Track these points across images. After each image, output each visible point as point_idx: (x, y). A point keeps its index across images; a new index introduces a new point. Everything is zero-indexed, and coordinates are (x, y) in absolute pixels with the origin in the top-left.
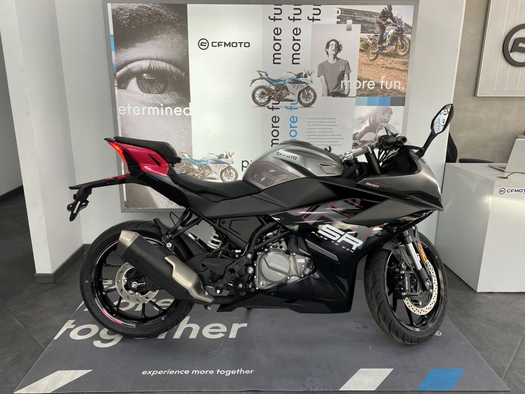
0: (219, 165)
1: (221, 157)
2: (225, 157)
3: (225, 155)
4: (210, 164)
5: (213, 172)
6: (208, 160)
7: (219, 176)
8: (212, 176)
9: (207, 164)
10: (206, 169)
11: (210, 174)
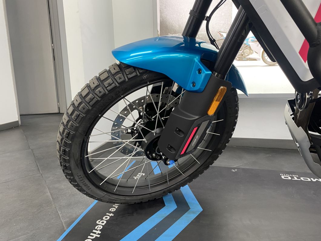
4: (251, 42)
5: (253, 52)
6: (249, 38)
7: (260, 57)
8: (251, 56)
9: (247, 43)
10: (246, 49)
11: (249, 54)
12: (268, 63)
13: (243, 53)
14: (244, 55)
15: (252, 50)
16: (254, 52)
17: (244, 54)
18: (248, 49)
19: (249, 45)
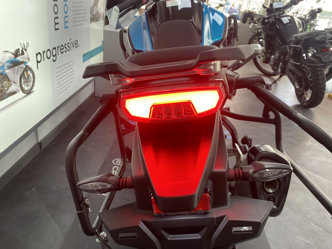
0: (16, 68)
1: (16, 54)
2: (21, 52)
3: (21, 49)
4: (7, 69)
5: (11, 83)
6: (4, 64)
7: (18, 87)
8: (11, 89)
9: (4, 71)
10: (4, 81)
11: (9, 87)
12: (26, 92)
13: (2, 88)
14: (3, 91)
15: (10, 81)
16: (13, 83)
17: (4, 89)
18: (6, 81)
19: (6, 74)
